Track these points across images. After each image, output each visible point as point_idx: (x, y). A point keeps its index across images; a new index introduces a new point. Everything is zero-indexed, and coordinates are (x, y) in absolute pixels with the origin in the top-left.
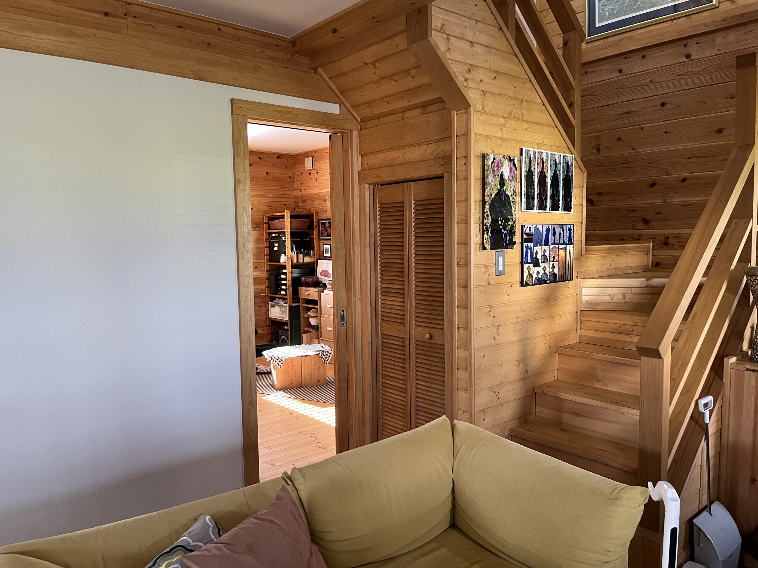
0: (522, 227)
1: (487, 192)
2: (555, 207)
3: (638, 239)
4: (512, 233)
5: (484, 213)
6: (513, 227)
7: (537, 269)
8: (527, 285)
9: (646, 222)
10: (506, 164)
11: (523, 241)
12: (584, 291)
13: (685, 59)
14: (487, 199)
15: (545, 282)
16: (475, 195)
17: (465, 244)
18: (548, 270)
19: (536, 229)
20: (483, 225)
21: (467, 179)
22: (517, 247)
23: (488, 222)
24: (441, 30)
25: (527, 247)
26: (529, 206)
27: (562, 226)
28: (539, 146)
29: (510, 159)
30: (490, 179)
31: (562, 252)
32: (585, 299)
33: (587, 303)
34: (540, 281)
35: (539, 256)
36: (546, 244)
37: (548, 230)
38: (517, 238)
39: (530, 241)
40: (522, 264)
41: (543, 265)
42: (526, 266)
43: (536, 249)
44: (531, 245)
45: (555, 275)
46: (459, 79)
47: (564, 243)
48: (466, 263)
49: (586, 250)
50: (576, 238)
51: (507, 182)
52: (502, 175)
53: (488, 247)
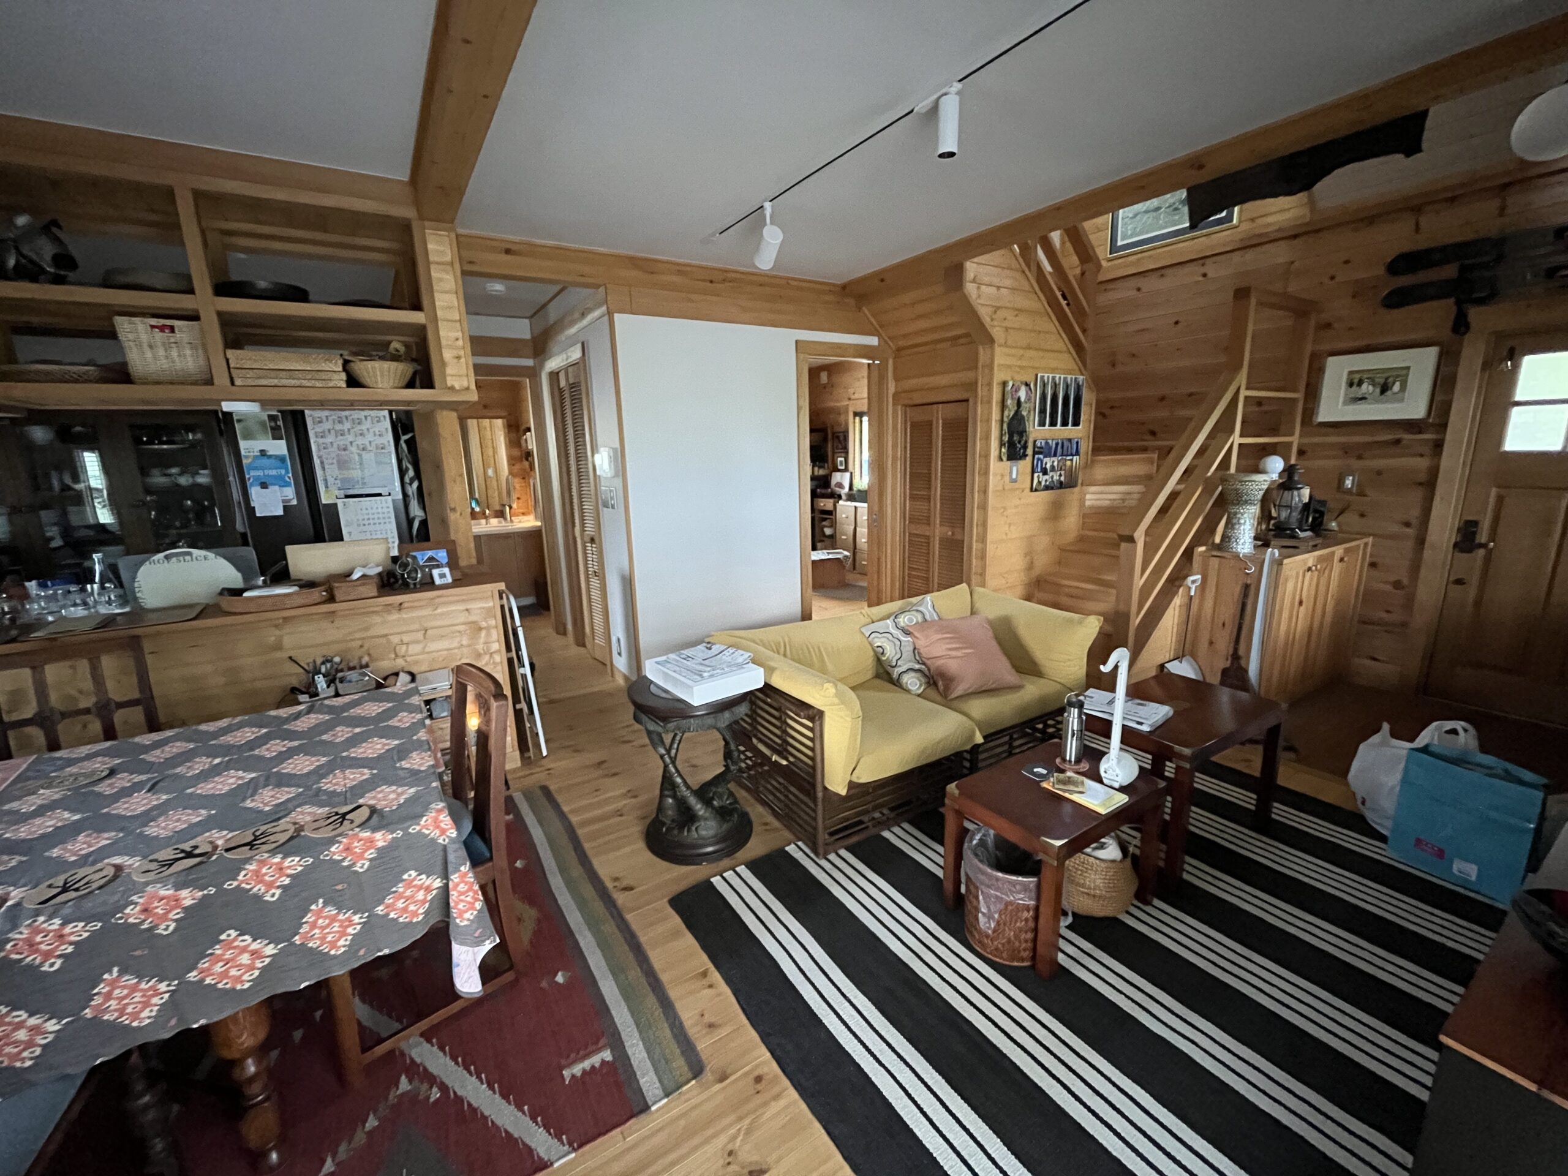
0: (1035, 442)
1: (1006, 413)
2: (1065, 423)
3: (1144, 450)
4: (1025, 447)
5: (1002, 429)
6: (1026, 442)
7: (1046, 477)
8: (1036, 490)
9: (1153, 433)
10: (1023, 390)
11: (1035, 453)
12: (1088, 497)
13: (1201, 278)
14: (1006, 419)
15: (1052, 488)
16: (995, 415)
17: (986, 456)
18: (1056, 478)
19: (1047, 443)
20: (1001, 440)
21: (989, 402)
23: (1006, 438)
24: (974, 281)
25: (1039, 459)
26: (1042, 423)
27: (1070, 440)
28: (1053, 370)
29: (1027, 385)
30: (1009, 402)
31: (1069, 463)
32: (1088, 503)
33: (1091, 507)
34: (1047, 488)
35: (1048, 466)
36: (1055, 455)
37: (1057, 444)
39: (1040, 453)
40: (1033, 472)
41: (1051, 474)
42: (1036, 475)
43: (1046, 460)
44: (1041, 456)
45: (1061, 483)
46: (986, 320)
47: (1072, 455)
48: (985, 473)
49: (1093, 461)
50: (1082, 450)
51: (1024, 405)
52: (1019, 399)
53: (1005, 458)
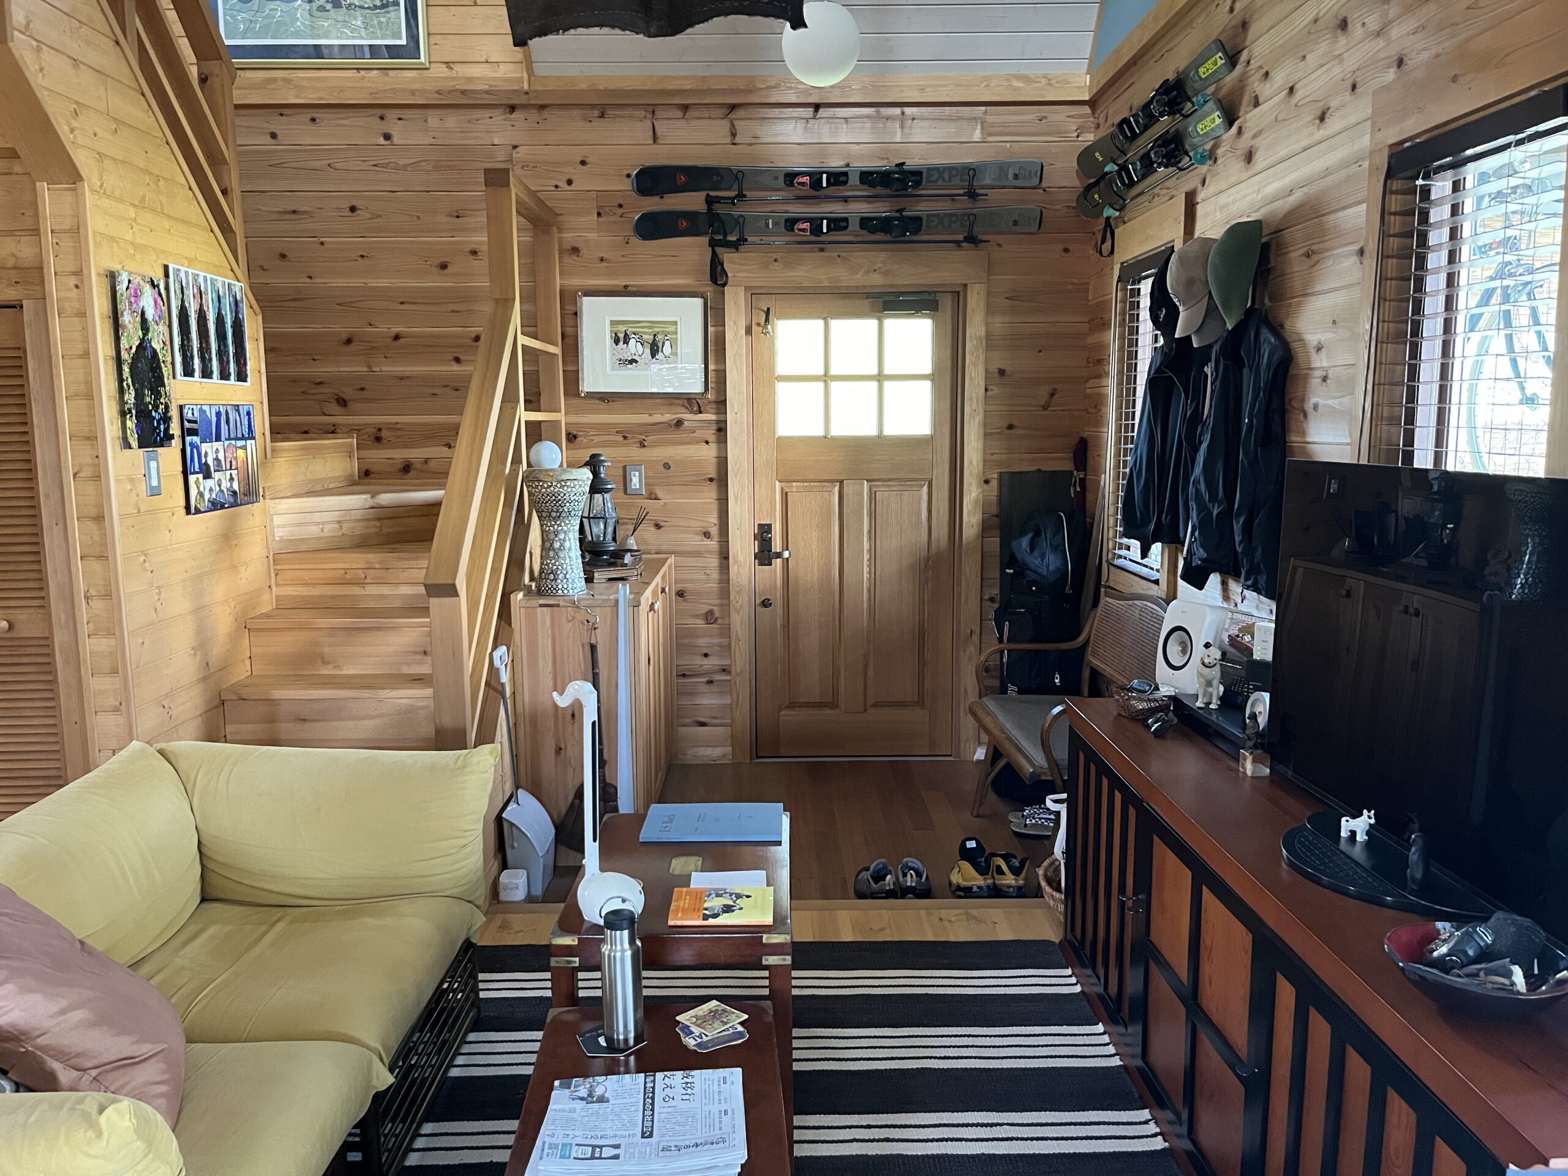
0: (181, 408)
1: (124, 343)
2: (224, 376)
3: (332, 431)
4: (166, 419)
5: (121, 380)
6: (167, 407)
7: (210, 483)
8: (198, 511)
9: (342, 402)
10: (148, 294)
12: (277, 520)
13: (382, 141)
14: (125, 355)
15: (222, 507)
16: (103, 348)
17: (92, 438)
18: (225, 485)
19: (202, 411)
20: (122, 402)
21: (83, 314)
22: (176, 443)
23: (130, 397)
24: (26, 30)
25: (191, 444)
26: (188, 372)
27: (237, 408)
28: (191, 262)
29: (154, 285)
30: (126, 318)
31: (241, 453)
32: (279, 534)
33: (282, 540)
34: (215, 506)
35: (210, 462)
36: (218, 439)
37: (218, 414)
38: (175, 429)
39: (193, 432)
41: (217, 476)
42: (192, 478)
43: (205, 447)
44: (196, 439)
45: (235, 492)
46: (62, 129)
47: (243, 438)
48: (98, 475)
49: (273, 450)
51: (152, 326)
52: (143, 313)
53: (134, 444)
